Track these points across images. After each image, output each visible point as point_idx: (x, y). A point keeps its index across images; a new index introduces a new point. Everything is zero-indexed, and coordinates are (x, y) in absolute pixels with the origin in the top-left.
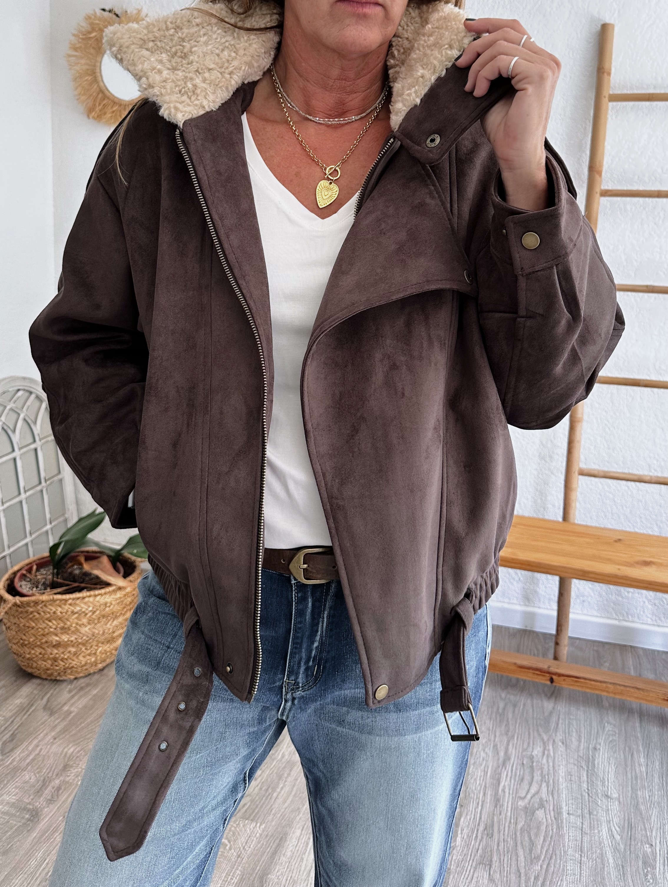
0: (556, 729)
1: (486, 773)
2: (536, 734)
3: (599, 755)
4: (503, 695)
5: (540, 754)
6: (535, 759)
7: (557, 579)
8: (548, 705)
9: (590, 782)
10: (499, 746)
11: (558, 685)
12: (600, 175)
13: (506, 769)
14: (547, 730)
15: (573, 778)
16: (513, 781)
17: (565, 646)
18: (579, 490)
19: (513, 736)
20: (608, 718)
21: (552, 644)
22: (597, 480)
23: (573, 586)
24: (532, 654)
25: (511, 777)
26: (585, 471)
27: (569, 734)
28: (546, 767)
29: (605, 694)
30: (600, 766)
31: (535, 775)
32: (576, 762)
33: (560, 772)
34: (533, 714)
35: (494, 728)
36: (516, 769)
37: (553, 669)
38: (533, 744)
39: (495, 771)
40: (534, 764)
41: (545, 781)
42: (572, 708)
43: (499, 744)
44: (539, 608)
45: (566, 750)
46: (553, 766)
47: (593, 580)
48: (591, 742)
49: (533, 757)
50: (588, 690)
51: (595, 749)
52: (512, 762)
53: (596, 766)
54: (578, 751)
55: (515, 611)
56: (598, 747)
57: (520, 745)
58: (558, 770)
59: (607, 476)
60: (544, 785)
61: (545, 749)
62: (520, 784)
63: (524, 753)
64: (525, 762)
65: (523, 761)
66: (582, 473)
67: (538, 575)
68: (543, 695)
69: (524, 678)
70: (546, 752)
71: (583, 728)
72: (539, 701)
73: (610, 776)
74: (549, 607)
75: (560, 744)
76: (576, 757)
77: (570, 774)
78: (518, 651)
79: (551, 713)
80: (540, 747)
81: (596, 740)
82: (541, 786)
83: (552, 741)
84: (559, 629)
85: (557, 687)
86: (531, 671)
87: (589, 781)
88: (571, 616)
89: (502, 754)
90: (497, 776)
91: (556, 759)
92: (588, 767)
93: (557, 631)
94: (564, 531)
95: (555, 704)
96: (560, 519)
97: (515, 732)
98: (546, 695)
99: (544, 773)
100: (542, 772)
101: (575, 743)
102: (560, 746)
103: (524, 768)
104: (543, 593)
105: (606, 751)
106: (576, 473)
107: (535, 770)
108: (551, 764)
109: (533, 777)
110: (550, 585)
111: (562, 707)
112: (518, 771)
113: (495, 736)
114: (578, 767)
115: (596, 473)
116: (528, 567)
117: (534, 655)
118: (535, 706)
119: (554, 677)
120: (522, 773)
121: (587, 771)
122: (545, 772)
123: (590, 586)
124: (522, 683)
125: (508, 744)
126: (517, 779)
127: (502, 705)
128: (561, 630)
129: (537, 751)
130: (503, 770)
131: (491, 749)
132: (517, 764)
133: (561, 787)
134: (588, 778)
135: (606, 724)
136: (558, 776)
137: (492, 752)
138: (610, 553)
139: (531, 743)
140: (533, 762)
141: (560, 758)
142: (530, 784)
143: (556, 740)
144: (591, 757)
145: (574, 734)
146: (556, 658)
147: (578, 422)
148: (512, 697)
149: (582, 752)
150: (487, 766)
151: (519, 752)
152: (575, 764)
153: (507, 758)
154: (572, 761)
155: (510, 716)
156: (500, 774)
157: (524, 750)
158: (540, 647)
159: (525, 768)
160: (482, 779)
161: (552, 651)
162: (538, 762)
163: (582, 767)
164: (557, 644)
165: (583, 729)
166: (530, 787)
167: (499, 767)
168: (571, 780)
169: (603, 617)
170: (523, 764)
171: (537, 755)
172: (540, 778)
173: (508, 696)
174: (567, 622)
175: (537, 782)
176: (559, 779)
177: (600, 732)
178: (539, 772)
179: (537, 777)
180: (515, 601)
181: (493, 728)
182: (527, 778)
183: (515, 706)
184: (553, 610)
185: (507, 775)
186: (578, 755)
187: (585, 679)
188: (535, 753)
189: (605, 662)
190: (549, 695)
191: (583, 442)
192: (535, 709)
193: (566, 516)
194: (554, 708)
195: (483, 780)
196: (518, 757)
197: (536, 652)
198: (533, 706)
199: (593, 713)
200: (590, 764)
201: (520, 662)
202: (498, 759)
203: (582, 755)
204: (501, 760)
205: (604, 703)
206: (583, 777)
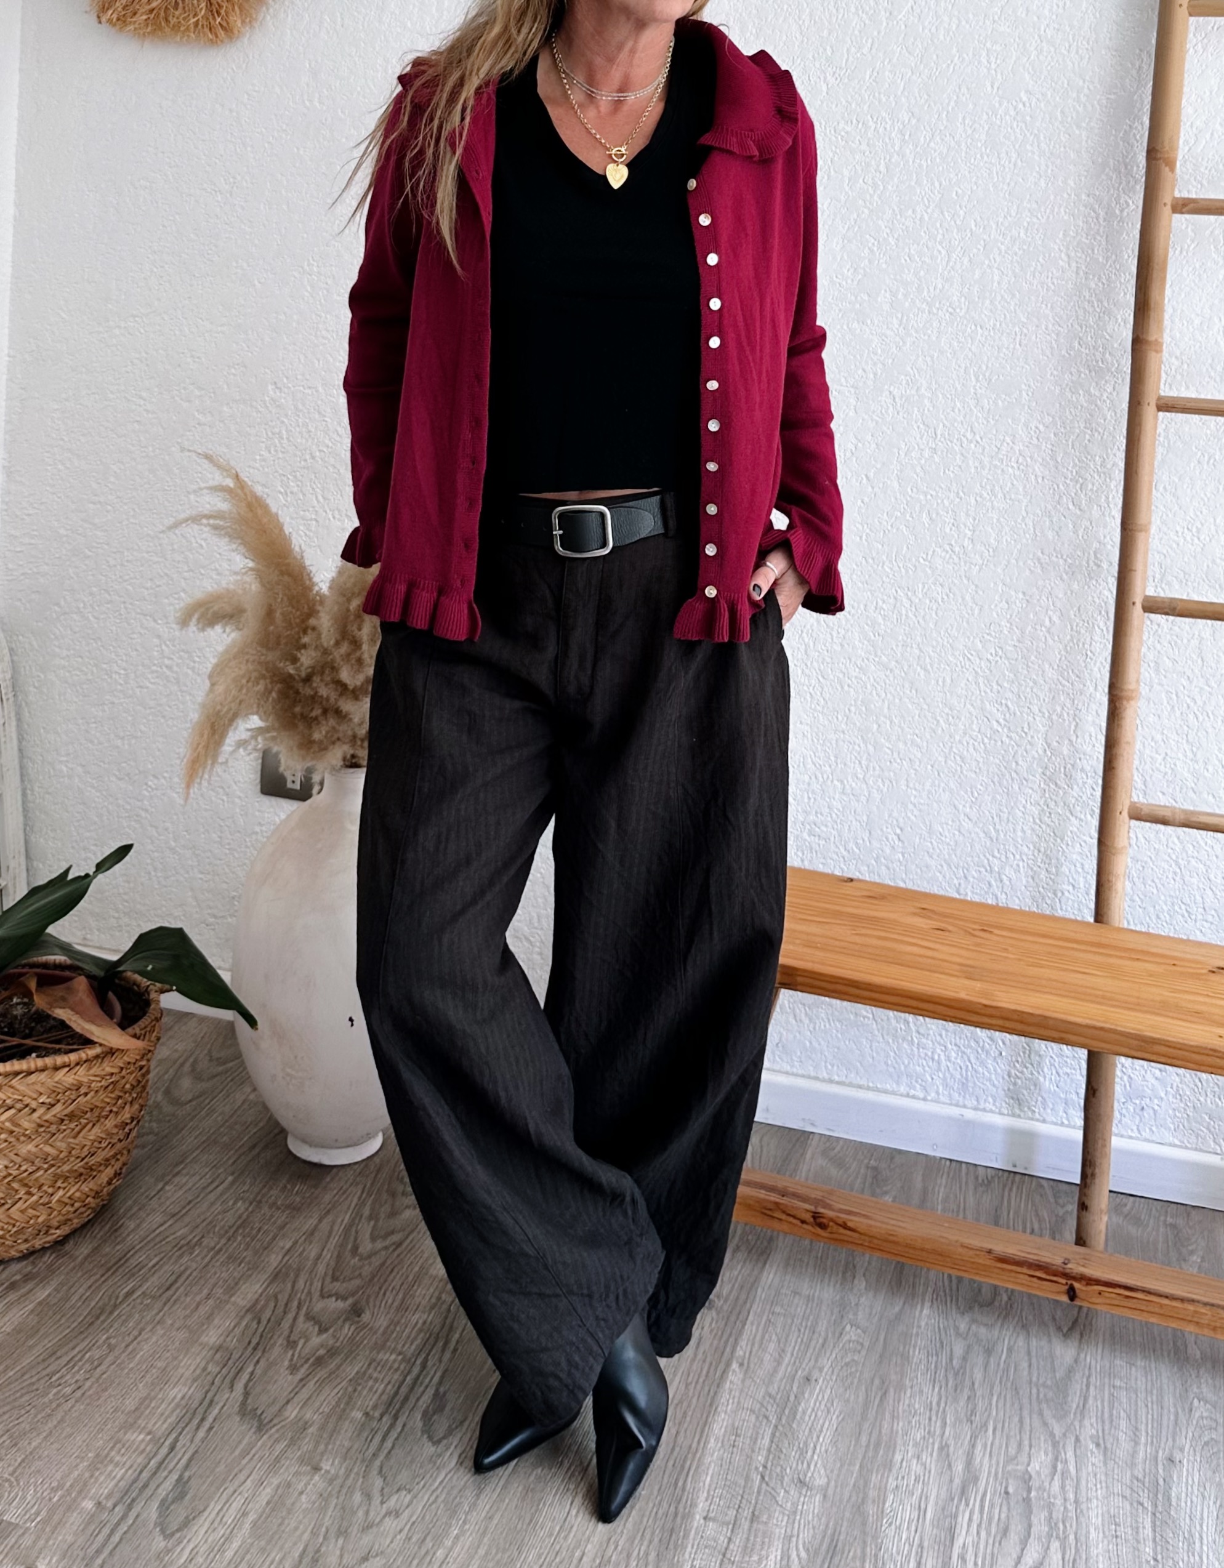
0: (1083, 1410)
1: (922, 1511)
2: (1037, 1422)
3: (1180, 1477)
4: (963, 1326)
5: (1046, 1471)
6: (1035, 1483)
7: (1083, 1054)
8: (1065, 1352)
9: (1160, 1541)
10: (951, 1449)
11: (1085, 1304)
12: (1172, 170)
13: (967, 1505)
14: (1061, 1414)
15: (1121, 1531)
16: (983, 1534)
17: (1101, 1211)
18: (1130, 851)
19: (985, 1425)
20: (1199, 1387)
21: (1073, 1207)
22: (1169, 829)
23: (1118, 1073)
24: (1028, 1230)
25: (979, 1526)
26: (1145, 811)
27: (1112, 1421)
28: (1059, 1502)
29: (1191, 1328)
30: (1183, 1504)
31: (1034, 1520)
32: (1128, 1492)
33: (1092, 1514)
34: (1030, 1373)
35: (942, 1405)
36: (992, 1506)
37: (1074, 1268)
38: (1030, 1446)
39: (943, 1509)
40: (1033, 1494)
41: (1058, 1537)
42: (1118, 1362)
43: (952, 1442)
44: (1044, 1121)
45: (1105, 1464)
46: (1076, 1501)
47: (1163, 1059)
48: (1162, 1445)
49: (1030, 1477)
50: (1153, 1319)
51: (1171, 1460)
52: (981, 1490)
53: (1174, 1503)
54: (1133, 1465)
55: (991, 1127)
56: (1177, 1456)
57: (1000, 1447)
58: (1088, 1508)
59: (1191, 822)
60: (1055, 1545)
61: (1056, 1459)
62: (1000, 1544)
63: (1009, 1468)
64: (1011, 1490)
65: (1006, 1488)
66: (1137, 815)
67: (1040, 1045)
68: (1052, 1329)
69: (1010, 1286)
70: (1060, 1466)
71: (1144, 1410)
72: (1044, 1343)
73: (1205, 1528)
74: (1066, 1122)
75: (1092, 1446)
76: (1127, 1478)
77: (1114, 1520)
78: (996, 1224)
79: (1070, 1371)
80: (1046, 1454)
81: (1174, 1441)
82: (1048, 1548)
83: (1073, 1439)
84: (1089, 1171)
85: (1085, 1310)
86: (1025, 1270)
87: (1158, 1538)
88: (1116, 1142)
89: (959, 1467)
90: (948, 1520)
91: (1083, 1483)
92: (1156, 1506)
93: (1084, 1175)
94: (1100, 945)
95: (1080, 1349)
96: (1092, 920)
97: (989, 1415)
98: (1059, 1329)
99: (1054, 1515)
100: (1051, 1514)
101: (1125, 1445)
102: (1092, 1453)
103: (1009, 1503)
104: (1053, 1088)
105: (1197, 1466)
106: (1125, 814)
107: (1035, 1511)
108: (1071, 1496)
109: (1030, 1526)
110: (1068, 1071)
111: (1095, 1358)
112: (997, 1511)
113: (944, 1424)
114: (1131, 1504)
115: (1167, 814)
116: (1019, 1027)
117: (1032, 1232)
118: (1033, 1354)
119: (1076, 1285)
120: (1003, 1516)
121: (1154, 1514)
122: (1057, 1515)
123: (1157, 1072)
124: (1005, 1298)
125: (973, 1446)
126: (993, 1531)
127: (959, 1350)
128: (1093, 1175)
129: (1039, 1463)
130: (962, 1508)
131: (935, 1454)
132: (993, 1495)
133: (1094, 1552)
134: (1154, 1531)
135: (1196, 1401)
136: (1087, 1526)
137: (938, 1461)
138: (1201, 999)
139: (1026, 1443)
140: (1029, 1491)
141: (1091, 1477)
142: (1024, 1543)
143: (1082, 1438)
144: (1161, 1482)
145: (1123, 1424)
146: (1080, 1241)
147: (1129, 699)
148: (983, 1330)
149: (1140, 1467)
150: (924, 1497)
151: (998, 1463)
152: (1124, 1497)
153: (971, 1478)
154: (1118, 1488)
155: (978, 1375)
156: (956, 1516)
157: (1010, 1460)
158: (1045, 1214)
159: (1012, 1504)
160: (913, 1528)
161: (1073, 1223)
162: (1041, 1488)
163: (1142, 1504)
164: (1083, 1207)
165: (1142, 1412)
166: (1023, 1550)
167: (953, 1500)
168: (1117, 1537)
169: (1186, 1148)
170: (1007, 1493)
171: (1038, 1473)
172: (1046, 1529)
173: (974, 1327)
174: (1106, 1155)
175: (1039, 1538)
176: (1088, 1532)
177: (1183, 1418)
178: (1044, 1515)
179: (1040, 1526)
180: (989, 1106)
181: (938, 1404)
182: (1016, 1528)
183: (989, 1352)
184: (1074, 1127)
185: (970, 1520)
186: (1132, 1475)
187: (1149, 1292)
188: (1034, 1467)
189: (1192, 1253)
190: (1065, 1331)
191: (1138, 745)
192: (1034, 1360)
193: (1100, 914)
194: (1076, 1361)
195: (916, 1531)
196: (996, 1474)
197: (1036, 1226)
198: (1029, 1353)
199: (1165, 1375)
200: (1160, 1497)
201: (999, 1248)
202: (951, 1481)
203: (1140, 1476)
204: (957, 1481)
205: (1189, 1351)
206: (1144, 1527)
